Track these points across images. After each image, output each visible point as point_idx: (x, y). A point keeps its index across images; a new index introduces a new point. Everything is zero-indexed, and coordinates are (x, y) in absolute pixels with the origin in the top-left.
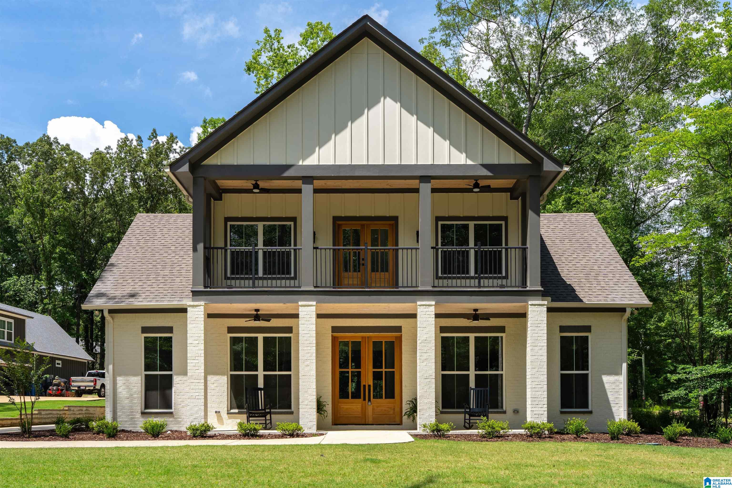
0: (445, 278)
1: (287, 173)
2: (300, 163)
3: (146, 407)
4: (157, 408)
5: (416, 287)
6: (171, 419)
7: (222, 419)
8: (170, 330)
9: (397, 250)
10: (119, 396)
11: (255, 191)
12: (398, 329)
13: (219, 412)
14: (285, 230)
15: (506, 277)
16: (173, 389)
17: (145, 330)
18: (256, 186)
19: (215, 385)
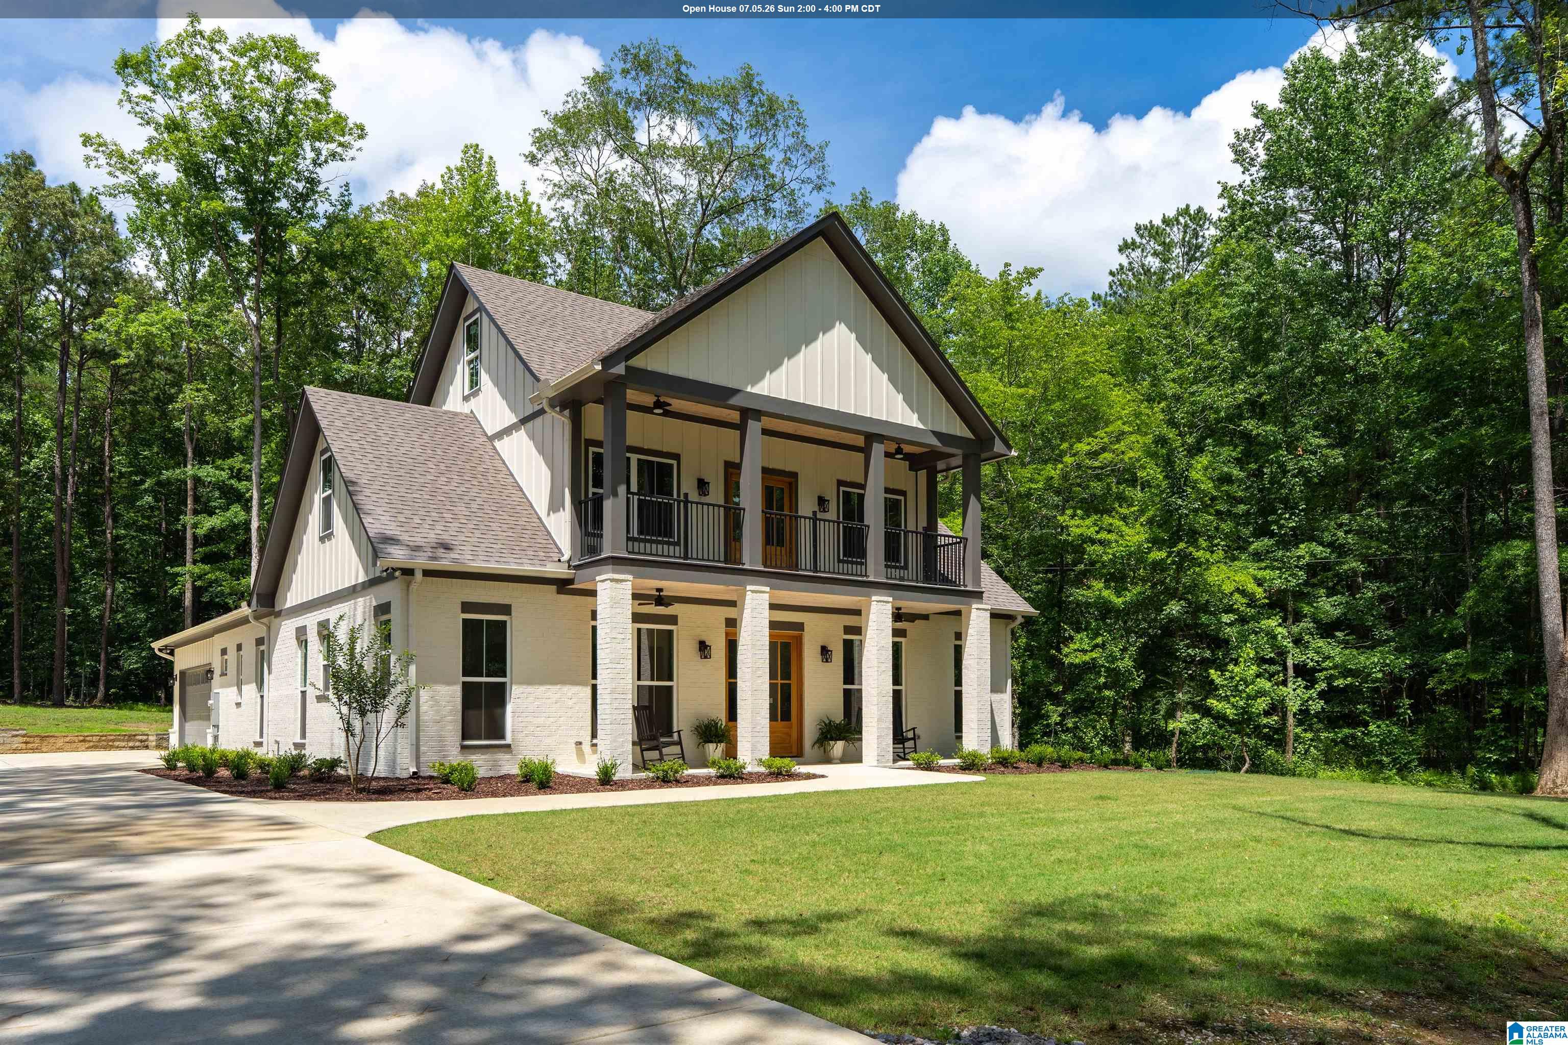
0: (848, 562)
1: (733, 401)
2: (749, 389)
3: (464, 738)
4: (480, 738)
5: (866, 576)
6: (508, 756)
7: (583, 754)
8: (506, 609)
9: (796, 517)
10: (423, 718)
11: (657, 411)
12: (800, 626)
13: (580, 743)
14: (665, 471)
15: (905, 567)
16: (509, 708)
17: (467, 607)
18: (658, 404)
19: (574, 700)
